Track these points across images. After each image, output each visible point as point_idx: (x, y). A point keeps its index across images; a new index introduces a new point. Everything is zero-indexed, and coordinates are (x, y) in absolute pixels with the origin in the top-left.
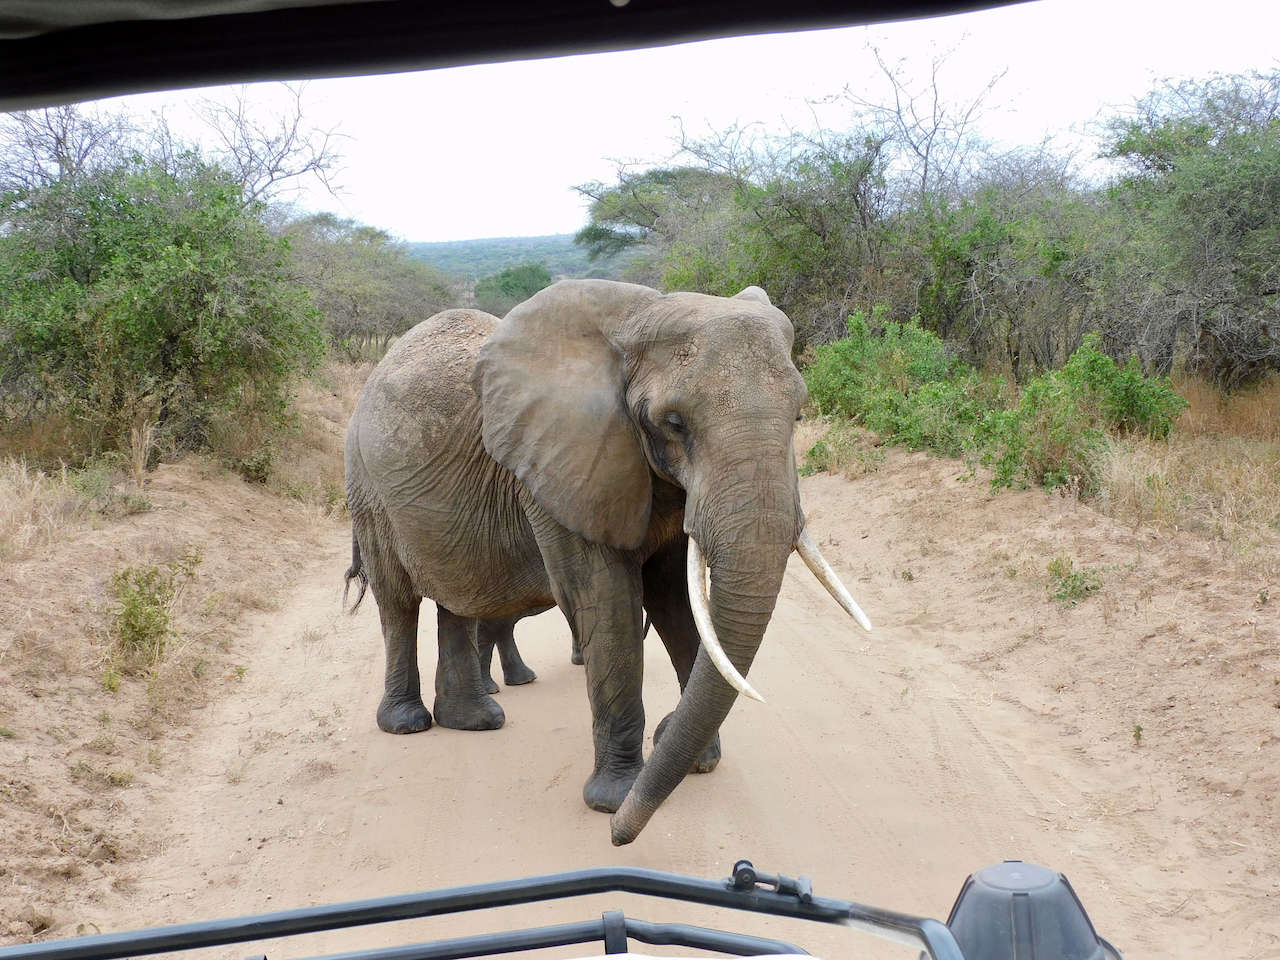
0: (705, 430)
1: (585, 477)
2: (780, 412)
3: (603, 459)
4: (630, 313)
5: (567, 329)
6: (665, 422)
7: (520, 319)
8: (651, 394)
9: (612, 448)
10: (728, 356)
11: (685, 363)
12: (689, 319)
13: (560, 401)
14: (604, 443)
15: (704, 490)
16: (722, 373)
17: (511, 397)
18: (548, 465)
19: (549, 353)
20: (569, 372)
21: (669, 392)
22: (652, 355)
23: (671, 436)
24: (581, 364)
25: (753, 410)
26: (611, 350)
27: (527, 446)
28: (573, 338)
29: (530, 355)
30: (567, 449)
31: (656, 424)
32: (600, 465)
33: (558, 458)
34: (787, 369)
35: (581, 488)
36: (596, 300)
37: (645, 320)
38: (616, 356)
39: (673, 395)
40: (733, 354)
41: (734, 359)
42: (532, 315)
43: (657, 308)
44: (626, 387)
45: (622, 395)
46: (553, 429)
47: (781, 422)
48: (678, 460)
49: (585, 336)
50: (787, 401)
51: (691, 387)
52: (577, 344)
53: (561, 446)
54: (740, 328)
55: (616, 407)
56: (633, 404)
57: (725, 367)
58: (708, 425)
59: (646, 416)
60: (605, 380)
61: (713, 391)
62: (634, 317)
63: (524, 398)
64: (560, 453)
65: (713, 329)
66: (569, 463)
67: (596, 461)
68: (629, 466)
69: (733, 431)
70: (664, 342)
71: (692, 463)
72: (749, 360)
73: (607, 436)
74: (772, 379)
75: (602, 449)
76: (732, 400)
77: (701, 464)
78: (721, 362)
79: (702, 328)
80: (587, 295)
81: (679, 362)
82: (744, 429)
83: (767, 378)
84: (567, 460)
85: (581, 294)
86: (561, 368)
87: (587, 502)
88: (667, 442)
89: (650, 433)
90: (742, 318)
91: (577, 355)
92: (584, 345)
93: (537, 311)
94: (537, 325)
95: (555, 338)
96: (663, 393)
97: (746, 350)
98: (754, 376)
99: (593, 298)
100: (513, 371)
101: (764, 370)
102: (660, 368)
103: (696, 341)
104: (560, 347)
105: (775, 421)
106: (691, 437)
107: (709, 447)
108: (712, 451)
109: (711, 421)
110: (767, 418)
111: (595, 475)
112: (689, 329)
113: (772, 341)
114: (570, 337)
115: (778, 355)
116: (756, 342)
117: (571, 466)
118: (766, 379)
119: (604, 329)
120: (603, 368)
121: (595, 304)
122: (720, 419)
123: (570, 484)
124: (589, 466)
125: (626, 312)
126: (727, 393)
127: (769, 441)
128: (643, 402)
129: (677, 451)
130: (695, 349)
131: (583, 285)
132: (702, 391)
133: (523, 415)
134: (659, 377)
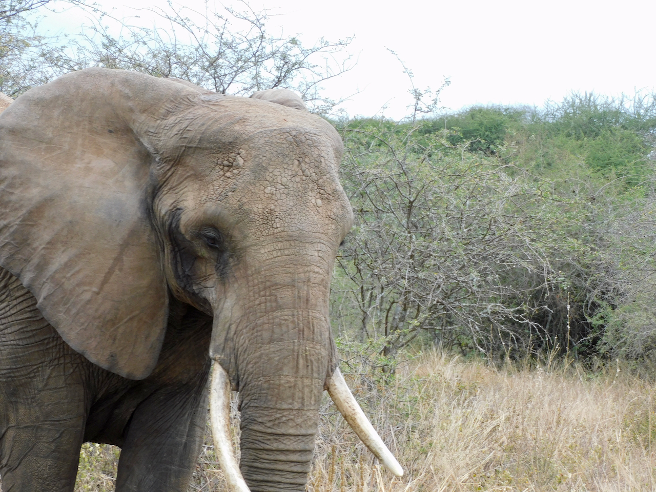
0: (244, 249)
1: (95, 289)
2: (325, 238)
3: (117, 272)
4: (169, 113)
5: (91, 122)
6: (198, 236)
7: (37, 104)
8: (186, 203)
9: (129, 260)
10: (277, 172)
11: (228, 174)
12: (237, 128)
13: (75, 202)
14: (121, 253)
15: (237, 314)
16: (268, 190)
17: (17, 192)
18: (56, 272)
19: (66, 147)
20: (88, 170)
21: (208, 204)
22: (191, 161)
23: (203, 252)
24: (104, 163)
25: (298, 233)
26: (140, 152)
27: (34, 249)
28: (96, 133)
29: (43, 146)
30: (79, 256)
31: (187, 237)
32: (113, 278)
33: (67, 265)
34: (335, 191)
35: (89, 302)
36: (130, 94)
37: (187, 122)
38: (146, 158)
39: (213, 207)
40: (282, 170)
41: (282, 175)
42: (51, 101)
43: (200, 112)
44: (154, 192)
45: (149, 200)
46: (65, 232)
47: (324, 248)
48: (206, 278)
49: (110, 132)
50: (333, 226)
51: (233, 201)
52: (100, 140)
53: (71, 252)
54: (291, 143)
55: (139, 214)
56: (163, 212)
57: (273, 183)
58: (248, 244)
59: (177, 227)
60: (129, 184)
61: (257, 208)
62: (173, 118)
63: (34, 194)
64: (70, 260)
65: (262, 141)
66: (78, 272)
67: (110, 272)
68: (145, 282)
69: (275, 253)
70: (207, 149)
71: (224, 284)
72: (298, 179)
73: (125, 245)
74: (319, 202)
75: (118, 259)
76: (277, 220)
77: (236, 285)
78: (268, 178)
79: (250, 139)
80: (120, 87)
81: (222, 173)
82: (286, 252)
83: (313, 199)
84: (77, 269)
85: (113, 84)
86: (79, 165)
87: (94, 318)
88: (197, 258)
89: (178, 245)
90: (294, 133)
91: (99, 152)
92: (110, 142)
93: (57, 98)
94: (56, 113)
95: (75, 130)
96: (201, 204)
97: (295, 167)
98: (301, 196)
99: (127, 91)
100: (22, 162)
101: (312, 190)
102: (198, 176)
103: (243, 152)
104: (80, 141)
105: (320, 247)
106: (226, 255)
107: (246, 269)
108: (249, 272)
109: (251, 240)
110: (312, 243)
111: (107, 288)
112: (237, 138)
113: (322, 160)
114: (92, 131)
115: (328, 176)
116: (307, 160)
117: (81, 276)
118: (313, 201)
119: (135, 127)
120: (128, 170)
121: (128, 98)
122: (262, 239)
123: (77, 296)
124: (101, 277)
125: (162, 111)
126: (271, 212)
127: (312, 267)
128: (176, 212)
129: (207, 269)
130: (240, 161)
131: (116, 75)
132: (245, 207)
133: (30, 213)
134: (196, 186)
